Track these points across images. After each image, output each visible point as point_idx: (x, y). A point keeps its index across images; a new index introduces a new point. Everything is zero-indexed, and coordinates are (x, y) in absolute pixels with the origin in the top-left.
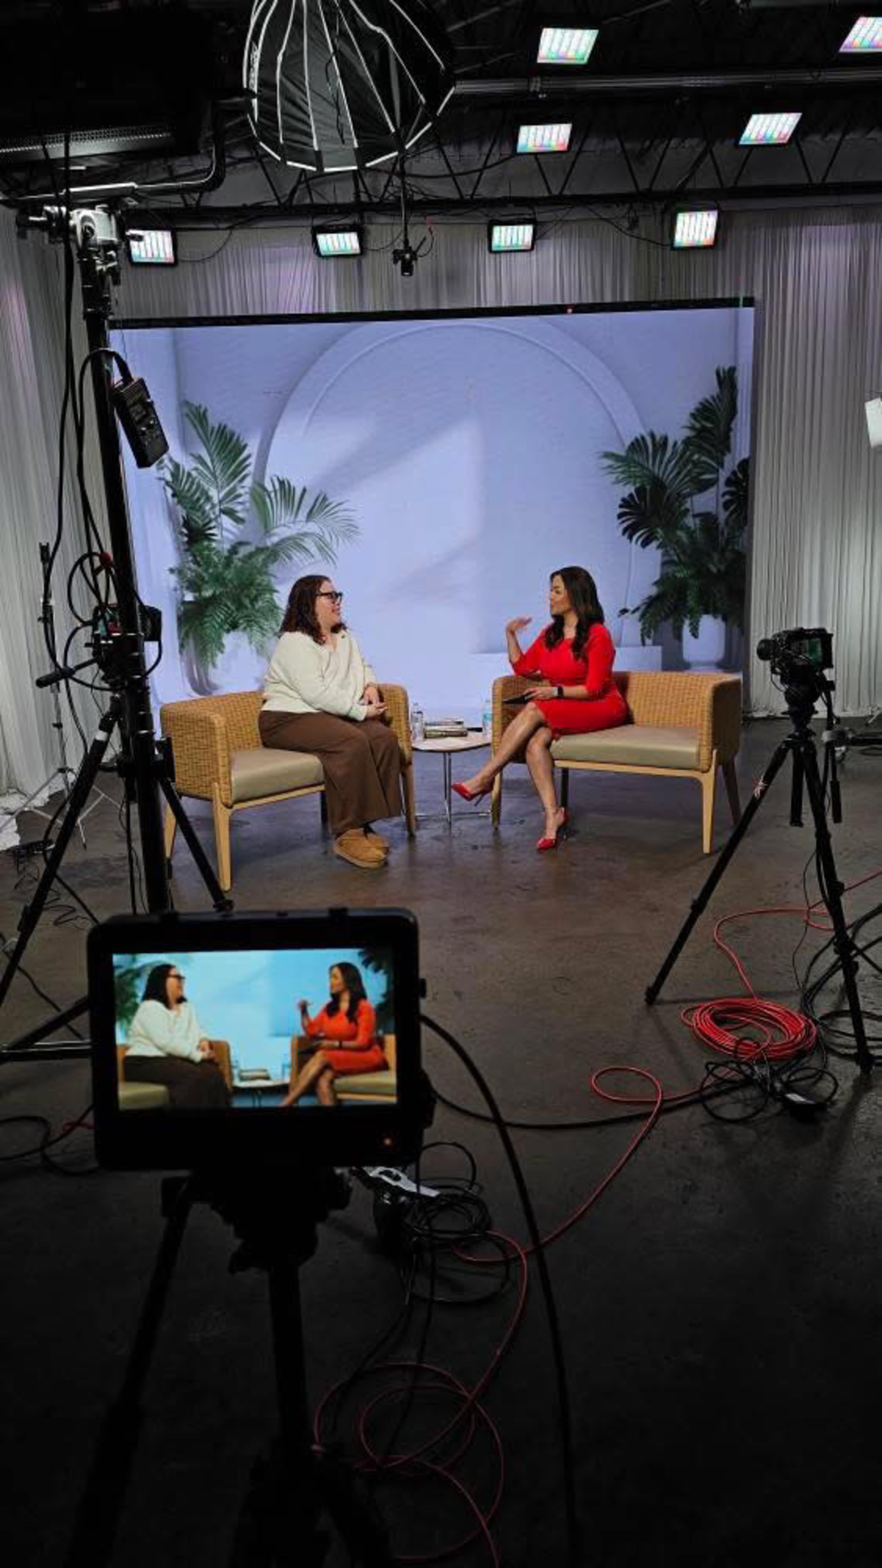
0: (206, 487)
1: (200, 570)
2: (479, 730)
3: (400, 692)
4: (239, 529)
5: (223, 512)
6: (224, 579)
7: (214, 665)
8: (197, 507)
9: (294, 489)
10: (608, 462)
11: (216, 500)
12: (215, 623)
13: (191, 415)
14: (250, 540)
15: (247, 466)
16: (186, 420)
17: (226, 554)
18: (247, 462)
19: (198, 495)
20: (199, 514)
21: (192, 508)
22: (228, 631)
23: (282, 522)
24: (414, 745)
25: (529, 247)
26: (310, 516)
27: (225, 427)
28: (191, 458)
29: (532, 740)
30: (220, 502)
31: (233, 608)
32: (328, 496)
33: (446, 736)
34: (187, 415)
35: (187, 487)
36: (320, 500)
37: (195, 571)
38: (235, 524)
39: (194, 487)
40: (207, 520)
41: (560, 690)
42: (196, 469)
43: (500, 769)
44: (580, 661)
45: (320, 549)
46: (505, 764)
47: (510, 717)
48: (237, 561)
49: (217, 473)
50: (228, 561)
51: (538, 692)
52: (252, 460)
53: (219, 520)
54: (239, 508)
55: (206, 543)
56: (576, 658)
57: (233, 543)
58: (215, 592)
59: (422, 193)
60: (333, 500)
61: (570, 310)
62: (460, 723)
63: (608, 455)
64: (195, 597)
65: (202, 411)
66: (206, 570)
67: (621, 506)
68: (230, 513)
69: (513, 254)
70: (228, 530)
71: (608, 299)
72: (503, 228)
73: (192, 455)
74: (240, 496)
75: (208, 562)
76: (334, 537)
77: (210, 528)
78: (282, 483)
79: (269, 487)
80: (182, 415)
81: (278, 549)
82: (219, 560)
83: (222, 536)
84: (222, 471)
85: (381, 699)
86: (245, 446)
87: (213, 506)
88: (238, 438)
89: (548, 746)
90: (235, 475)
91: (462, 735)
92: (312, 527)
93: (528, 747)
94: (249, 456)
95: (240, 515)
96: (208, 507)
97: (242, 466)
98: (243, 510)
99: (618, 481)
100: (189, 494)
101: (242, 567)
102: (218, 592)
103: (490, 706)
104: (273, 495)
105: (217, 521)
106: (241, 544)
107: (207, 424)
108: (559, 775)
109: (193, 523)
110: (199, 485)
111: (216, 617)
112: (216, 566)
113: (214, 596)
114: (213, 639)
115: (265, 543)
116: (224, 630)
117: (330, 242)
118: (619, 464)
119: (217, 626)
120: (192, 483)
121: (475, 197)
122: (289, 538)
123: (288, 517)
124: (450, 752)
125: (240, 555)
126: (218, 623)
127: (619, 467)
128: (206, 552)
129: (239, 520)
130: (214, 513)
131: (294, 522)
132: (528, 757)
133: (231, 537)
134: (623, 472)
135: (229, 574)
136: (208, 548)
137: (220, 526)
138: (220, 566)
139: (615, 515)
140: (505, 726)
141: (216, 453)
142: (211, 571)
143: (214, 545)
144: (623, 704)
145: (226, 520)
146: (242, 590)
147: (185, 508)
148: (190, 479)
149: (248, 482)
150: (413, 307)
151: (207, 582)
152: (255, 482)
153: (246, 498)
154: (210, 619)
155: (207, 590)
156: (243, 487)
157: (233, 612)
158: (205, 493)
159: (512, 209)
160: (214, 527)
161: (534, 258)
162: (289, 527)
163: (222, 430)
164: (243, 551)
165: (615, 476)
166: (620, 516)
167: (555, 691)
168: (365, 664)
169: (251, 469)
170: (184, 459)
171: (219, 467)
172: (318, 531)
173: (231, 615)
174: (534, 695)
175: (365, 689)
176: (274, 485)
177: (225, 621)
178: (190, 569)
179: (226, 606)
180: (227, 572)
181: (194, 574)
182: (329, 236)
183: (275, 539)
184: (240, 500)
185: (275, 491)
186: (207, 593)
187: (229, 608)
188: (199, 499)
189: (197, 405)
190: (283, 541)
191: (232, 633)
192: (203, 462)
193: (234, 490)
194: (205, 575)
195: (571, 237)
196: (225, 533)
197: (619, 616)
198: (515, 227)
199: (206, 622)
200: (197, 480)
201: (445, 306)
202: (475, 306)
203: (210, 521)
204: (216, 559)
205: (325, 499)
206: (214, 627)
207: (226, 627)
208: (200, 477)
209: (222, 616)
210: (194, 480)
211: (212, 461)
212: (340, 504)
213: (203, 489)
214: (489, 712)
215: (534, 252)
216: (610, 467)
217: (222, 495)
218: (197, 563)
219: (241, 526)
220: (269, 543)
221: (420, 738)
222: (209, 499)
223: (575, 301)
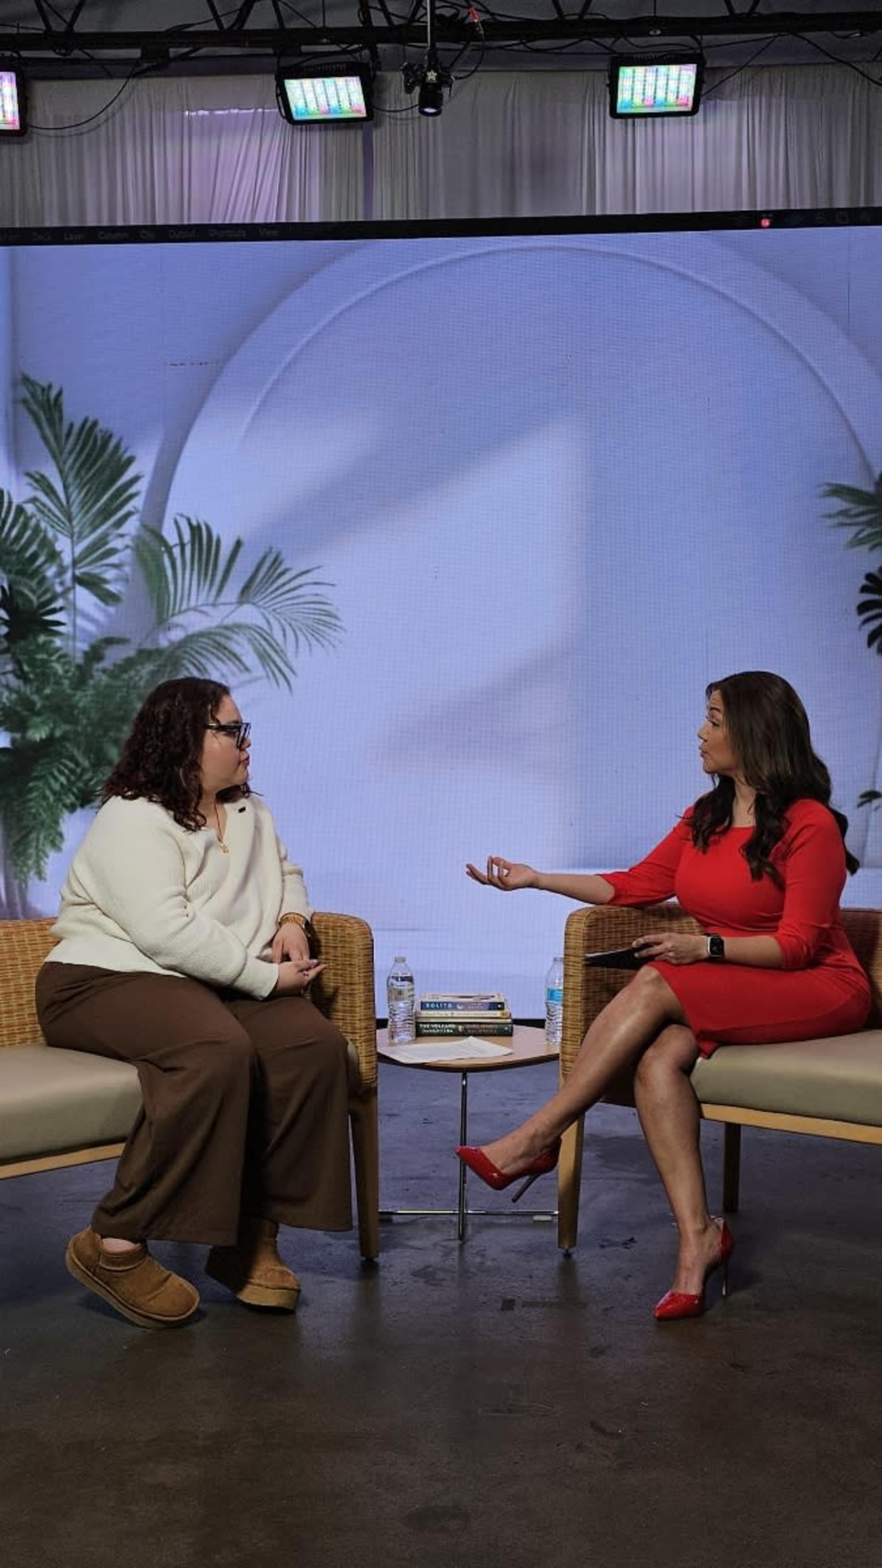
0: (50, 534)
1: (27, 690)
2: (539, 1024)
3: (355, 930)
4: (108, 615)
5: (79, 580)
6: (73, 707)
7: (40, 874)
8: (30, 570)
9: (218, 541)
10: (838, 504)
11: (67, 559)
12: (48, 793)
13: (31, 401)
14: (128, 636)
15: (132, 497)
16: (21, 408)
17: (79, 659)
18: (132, 490)
19: (33, 548)
20: (33, 584)
21: (22, 573)
22: (72, 808)
23: (193, 603)
24: (382, 1050)
25: (689, 108)
26: (246, 593)
27: (95, 424)
28: (27, 480)
29: (650, 1053)
30: (75, 563)
31: (86, 764)
32: (282, 556)
33: (465, 1034)
34: (25, 401)
35: (14, 533)
36: (267, 564)
37: (18, 692)
38: (102, 605)
39: (28, 533)
40: (48, 596)
41: (717, 945)
42: (34, 500)
43: (576, 1114)
44: (766, 881)
45: (263, 657)
46: (586, 1105)
47: (605, 996)
48: (99, 676)
49: (74, 509)
50: (82, 675)
51: (668, 945)
52: (142, 486)
53: (71, 596)
54: (110, 574)
55: (42, 639)
56: (757, 875)
57: (93, 641)
58: (52, 731)
59: (487, 12)
60: (293, 564)
61: (766, 223)
62: (494, 1006)
63: (838, 491)
64: (13, 741)
65: (53, 394)
66: (39, 691)
67: (864, 589)
68: (92, 583)
69: (658, 120)
70: (86, 616)
71: (842, 202)
72: (640, 70)
73: (29, 475)
74: (113, 552)
75: (44, 675)
76: (289, 632)
77: (54, 611)
78: (195, 530)
79: (172, 539)
80: (15, 402)
81: (179, 653)
82: (67, 672)
83: (74, 625)
84: (83, 504)
85: (314, 948)
86: (130, 460)
87: (62, 571)
88: (117, 447)
89: (686, 1069)
90: (106, 513)
91: (502, 1032)
92: (248, 614)
93: (641, 1069)
94: (135, 479)
95: (111, 587)
96: (51, 571)
97: (122, 497)
98: (116, 580)
99: (857, 542)
100: (17, 548)
101: (108, 686)
102: (58, 733)
103: (559, 971)
104: (176, 551)
105: (66, 599)
106: (109, 641)
107: (61, 419)
108: (712, 1136)
109: (20, 601)
110: (37, 529)
111: (52, 781)
112: (58, 683)
113: (50, 740)
114: (42, 824)
115: (156, 640)
116: (65, 806)
117: (310, 97)
118: (861, 509)
119: (52, 799)
120: (25, 527)
121: (587, 17)
122: (201, 634)
123: (204, 594)
124: (465, 1071)
125: (106, 664)
126: (54, 793)
127: (863, 514)
128: (41, 656)
129: (108, 598)
130: (62, 583)
131: (214, 605)
132: (640, 1092)
133: (91, 628)
134: (869, 523)
135: (83, 699)
136: (45, 647)
137: (72, 609)
138: (66, 682)
139: (853, 609)
140: (588, 1019)
141: (74, 472)
142: (48, 691)
143: (58, 642)
144: (863, 983)
145: (84, 598)
146: (106, 730)
147: (9, 572)
148: (22, 519)
149: (132, 526)
150: (463, 214)
151: (39, 714)
152: (144, 526)
153: (125, 556)
154: (40, 784)
155: (36, 727)
156: (122, 536)
157: (84, 770)
158: (46, 543)
159: (657, 39)
160: (61, 609)
161: (699, 128)
162: (206, 614)
163: (89, 429)
164: (114, 656)
165: (854, 530)
166: (863, 608)
167: (703, 945)
168: (287, 866)
169: (137, 503)
170: (14, 482)
171: (77, 497)
172: (261, 623)
173: (79, 777)
174: (656, 949)
175: (280, 924)
176: (180, 536)
177: (67, 789)
178: (7, 687)
179: (72, 759)
180: (79, 694)
181: (14, 696)
182: (307, 82)
183: (177, 635)
184: (113, 559)
185: (182, 545)
186: (38, 734)
187: (77, 764)
188: (35, 556)
189: (44, 383)
190: (190, 639)
191: (79, 812)
192: (49, 490)
193: (103, 540)
194: (35, 698)
195: (771, 94)
196: (80, 621)
197: (861, 805)
198: (663, 69)
199: (31, 790)
200: (33, 522)
201: (525, 211)
202: (584, 213)
203: (54, 598)
204: (59, 669)
205: (277, 561)
206: (45, 798)
207: (70, 799)
208: (39, 516)
209: (63, 779)
210: (28, 519)
211: (66, 488)
212: (307, 572)
213: (45, 537)
214: (559, 984)
215: (700, 115)
216: (844, 513)
217: (80, 548)
218: (21, 675)
219: (111, 609)
220: (164, 643)
221: (406, 1036)
222: (54, 556)
223: (778, 204)
